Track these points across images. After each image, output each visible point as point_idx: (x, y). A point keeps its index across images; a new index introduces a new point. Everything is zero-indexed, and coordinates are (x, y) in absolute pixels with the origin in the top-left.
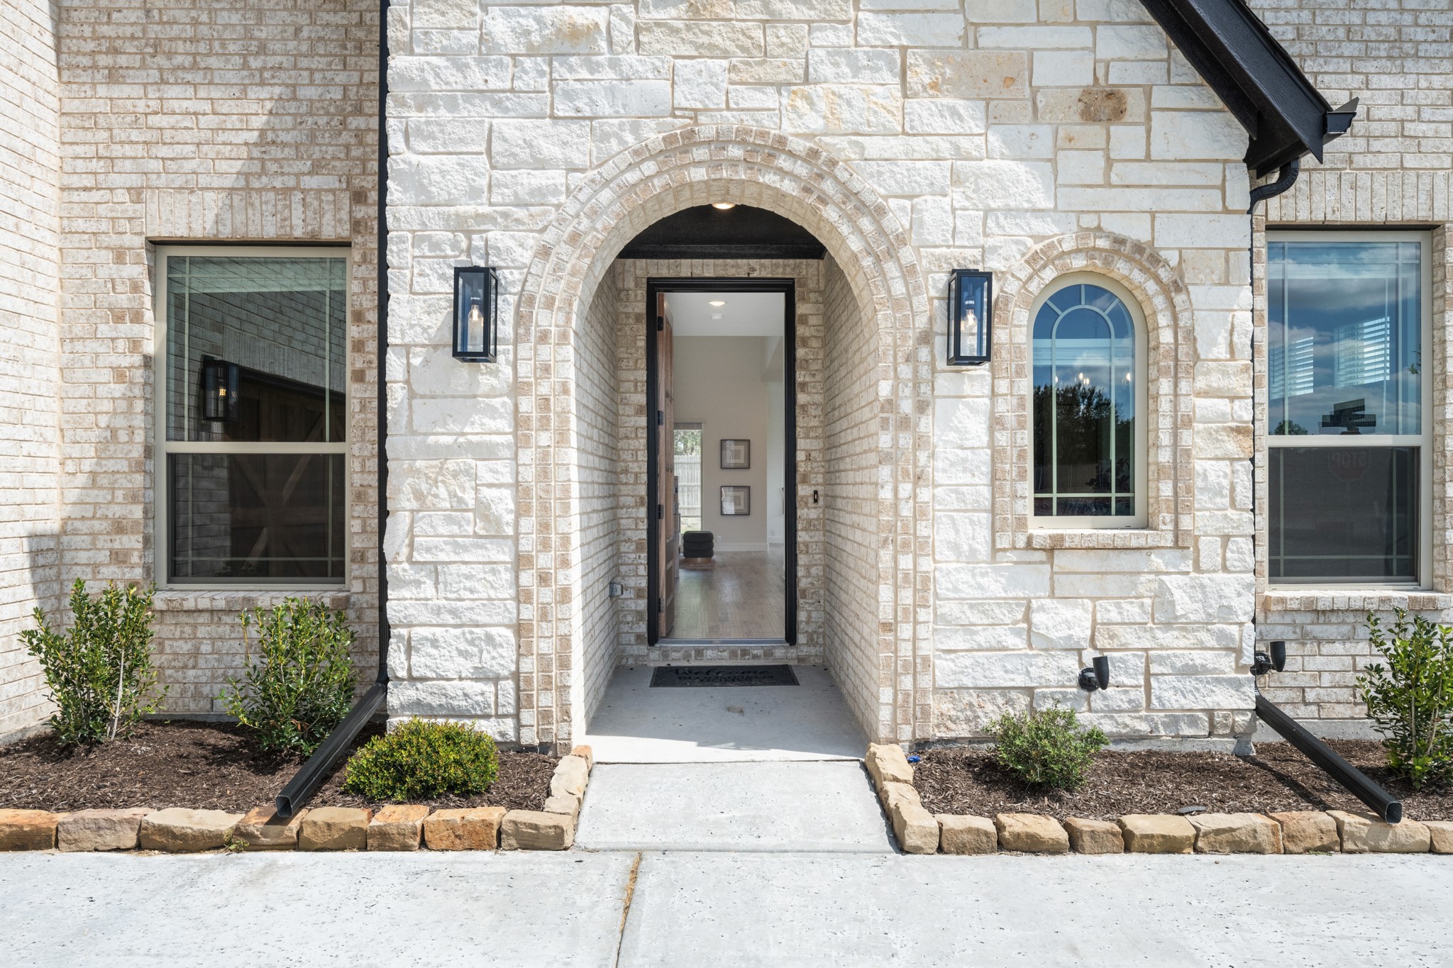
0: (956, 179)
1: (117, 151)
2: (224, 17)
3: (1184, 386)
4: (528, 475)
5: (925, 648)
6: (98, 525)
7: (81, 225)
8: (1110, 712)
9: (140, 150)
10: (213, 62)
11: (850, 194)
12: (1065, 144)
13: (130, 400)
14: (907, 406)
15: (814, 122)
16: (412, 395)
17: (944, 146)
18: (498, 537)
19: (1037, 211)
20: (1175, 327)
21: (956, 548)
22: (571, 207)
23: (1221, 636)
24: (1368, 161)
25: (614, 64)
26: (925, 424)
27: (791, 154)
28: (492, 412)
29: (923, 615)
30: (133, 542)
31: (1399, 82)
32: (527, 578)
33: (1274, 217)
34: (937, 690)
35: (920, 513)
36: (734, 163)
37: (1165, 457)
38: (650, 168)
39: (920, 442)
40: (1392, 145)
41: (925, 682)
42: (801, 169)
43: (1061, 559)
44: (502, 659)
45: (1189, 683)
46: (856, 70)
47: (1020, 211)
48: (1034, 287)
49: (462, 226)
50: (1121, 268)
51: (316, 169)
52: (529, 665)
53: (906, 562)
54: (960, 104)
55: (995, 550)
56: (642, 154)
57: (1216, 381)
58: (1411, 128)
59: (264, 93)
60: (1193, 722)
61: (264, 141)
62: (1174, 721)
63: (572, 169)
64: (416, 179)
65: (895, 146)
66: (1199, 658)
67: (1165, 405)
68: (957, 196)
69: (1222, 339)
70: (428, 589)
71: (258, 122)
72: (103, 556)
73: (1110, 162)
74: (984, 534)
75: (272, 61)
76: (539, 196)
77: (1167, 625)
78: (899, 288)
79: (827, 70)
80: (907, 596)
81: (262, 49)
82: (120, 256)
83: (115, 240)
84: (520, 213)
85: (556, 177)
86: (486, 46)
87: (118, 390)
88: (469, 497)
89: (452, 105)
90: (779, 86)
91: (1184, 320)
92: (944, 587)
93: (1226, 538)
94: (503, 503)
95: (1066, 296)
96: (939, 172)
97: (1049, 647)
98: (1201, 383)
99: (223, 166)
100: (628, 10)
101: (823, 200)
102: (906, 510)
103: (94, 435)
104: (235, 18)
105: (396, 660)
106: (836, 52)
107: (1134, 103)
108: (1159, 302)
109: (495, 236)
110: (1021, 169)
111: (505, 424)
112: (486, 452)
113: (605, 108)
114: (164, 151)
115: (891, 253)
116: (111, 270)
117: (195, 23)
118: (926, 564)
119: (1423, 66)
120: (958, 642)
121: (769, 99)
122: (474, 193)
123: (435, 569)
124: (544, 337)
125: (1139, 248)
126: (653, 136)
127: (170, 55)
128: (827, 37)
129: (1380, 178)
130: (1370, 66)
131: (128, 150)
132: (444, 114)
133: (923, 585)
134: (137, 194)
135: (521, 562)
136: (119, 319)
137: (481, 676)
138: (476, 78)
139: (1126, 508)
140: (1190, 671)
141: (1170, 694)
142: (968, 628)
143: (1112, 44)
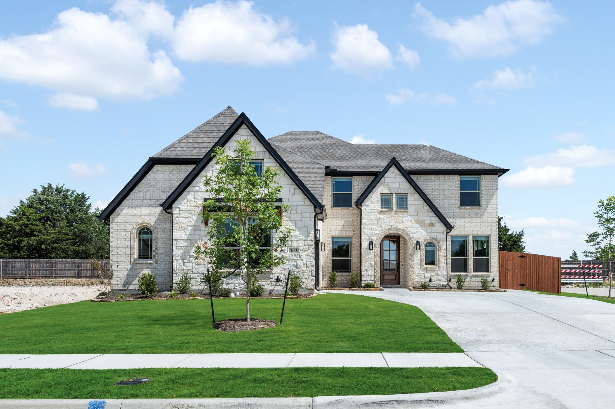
0: (417, 232)
1: (328, 226)
2: (339, 212)
3: (439, 252)
4: (375, 261)
5: (414, 278)
6: (326, 267)
7: (324, 234)
8: (432, 284)
9: (330, 226)
10: (338, 217)
11: (406, 234)
12: (428, 228)
13: (329, 253)
14: (412, 254)
15: (403, 227)
16: (364, 253)
17: (416, 229)
18: (372, 267)
19: (425, 235)
20: (438, 246)
21: (417, 268)
22: (380, 235)
23: (443, 277)
24: (461, 228)
25: (384, 221)
26: (414, 256)
27: (401, 230)
28: (372, 255)
29: (414, 274)
30: (330, 268)
31: (464, 220)
32: (375, 271)
33: (451, 234)
34: (415, 282)
35: (413, 265)
36: (395, 231)
37: (437, 259)
38: (387, 231)
39: (414, 258)
40: (463, 227)
41: (414, 281)
42: (402, 231)
43: (427, 269)
44: (373, 279)
45: (440, 281)
46: (407, 221)
47: (423, 235)
48: (425, 243)
49: (369, 237)
50: (433, 241)
51: (349, 228)
52: (376, 279)
53: (412, 269)
54: (417, 225)
55: (421, 268)
56: (386, 230)
57: (443, 252)
58: (465, 225)
59: (344, 220)
60: (441, 285)
61: (344, 225)
62: (439, 285)
63: (380, 231)
64: (365, 232)
65: (411, 229)
66: (441, 279)
67: (437, 254)
68: (417, 234)
69: (443, 247)
70: (366, 272)
71: (343, 223)
72: (326, 270)
73: (432, 230)
74: (420, 267)
75: (345, 217)
76: (377, 234)
77: (438, 276)
78: (411, 243)
79: (404, 221)
80: (412, 273)
81: (343, 215)
82: (328, 238)
83: (328, 236)
84: (375, 235)
85: (378, 232)
86: (371, 219)
87: (328, 252)
88: (370, 263)
89: (368, 225)
90: (400, 223)
91: (439, 246)
92: (416, 272)
93: (444, 267)
94: (373, 263)
95: (428, 243)
96: (415, 231)
97: (426, 278)
98: (441, 252)
99: (339, 228)
100: (385, 216)
101: (404, 234)
102: (412, 264)
103: (325, 257)
104: (341, 212)
105: (363, 279)
106: (405, 220)
107: (434, 224)
108: (437, 244)
109: (372, 238)
110: (423, 231)
111: (373, 256)
112: (371, 259)
113: (383, 225)
114: (333, 226)
115: (411, 239)
116: (327, 239)
117: (336, 212)
118: (414, 270)
119: (467, 218)
120: (417, 277)
121: (399, 224)
122: (370, 234)
123: (366, 270)
124: (377, 247)
125: (435, 239)
126: (388, 228)
127: (334, 216)
128: (404, 218)
129: (462, 230)
130: (461, 218)
131: (329, 226)
132: (367, 226)
133: (414, 272)
134: (330, 231)
135: (375, 269)
136: (328, 244)
137: (371, 280)
138: (370, 222)
139: (434, 264)
140: (440, 280)
141: (438, 282)
142: (418, 276)
143: (432, 219)
